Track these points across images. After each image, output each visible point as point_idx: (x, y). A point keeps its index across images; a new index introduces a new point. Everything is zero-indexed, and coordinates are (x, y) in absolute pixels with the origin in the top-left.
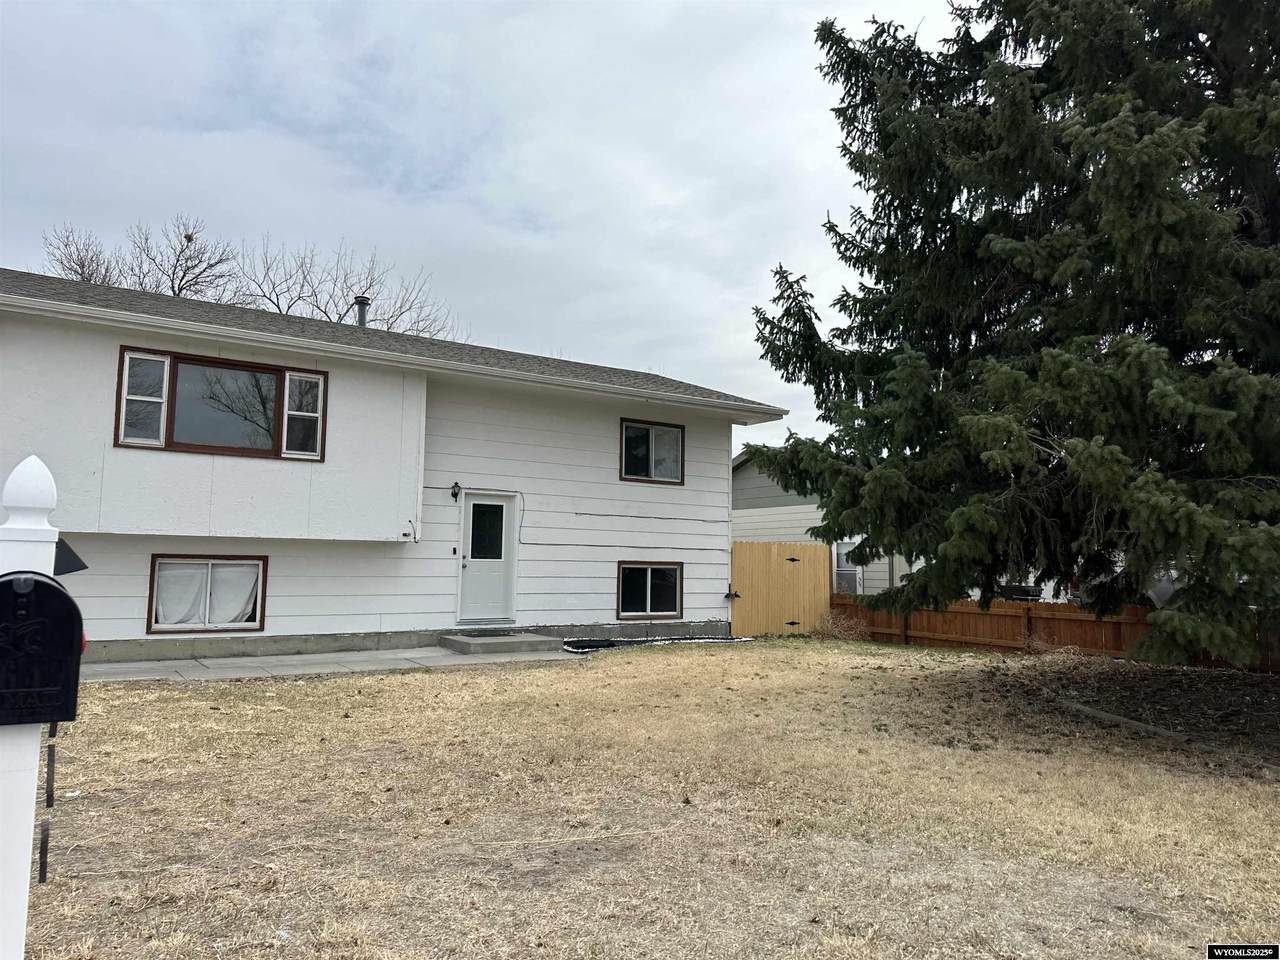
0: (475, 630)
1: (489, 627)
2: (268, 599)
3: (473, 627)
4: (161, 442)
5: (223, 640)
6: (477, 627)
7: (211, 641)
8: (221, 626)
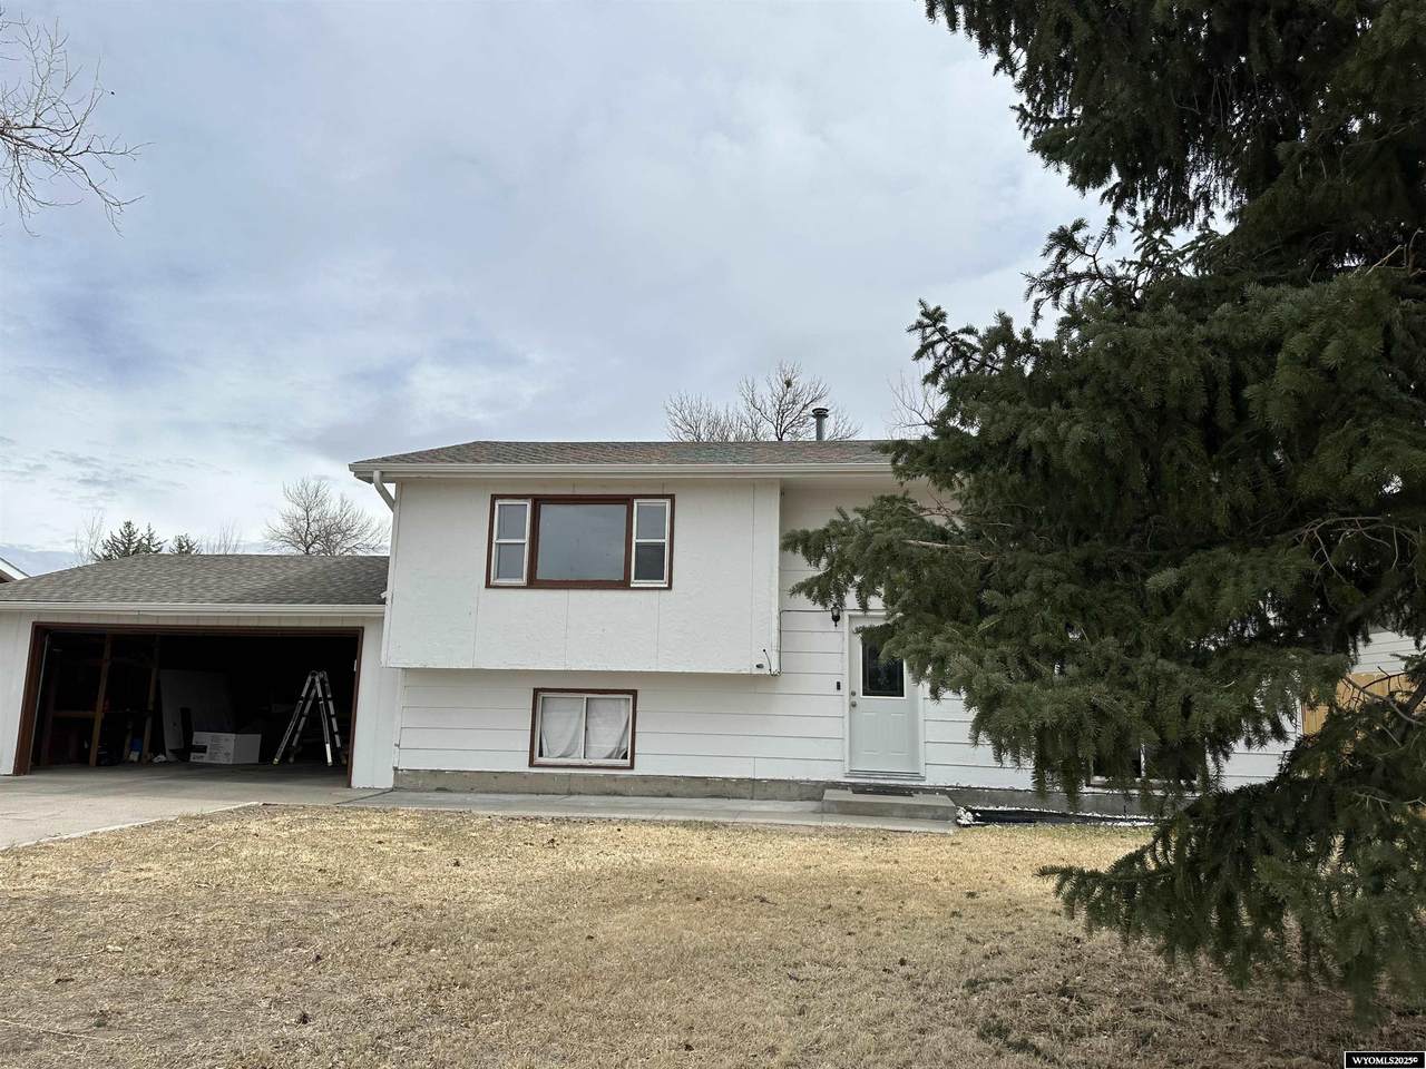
0: (870, 785)
1: (887, 782)
2: (637, 735)
3: (868, 781)
4: (524, 581)
5: (597, 777)
6: (872, 781)
7: (585, 777)
8: (594, 762)
